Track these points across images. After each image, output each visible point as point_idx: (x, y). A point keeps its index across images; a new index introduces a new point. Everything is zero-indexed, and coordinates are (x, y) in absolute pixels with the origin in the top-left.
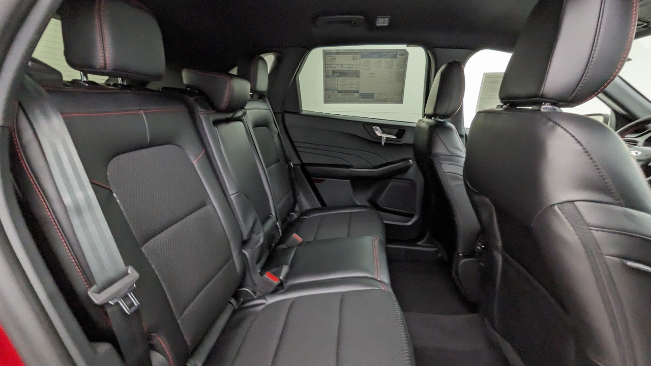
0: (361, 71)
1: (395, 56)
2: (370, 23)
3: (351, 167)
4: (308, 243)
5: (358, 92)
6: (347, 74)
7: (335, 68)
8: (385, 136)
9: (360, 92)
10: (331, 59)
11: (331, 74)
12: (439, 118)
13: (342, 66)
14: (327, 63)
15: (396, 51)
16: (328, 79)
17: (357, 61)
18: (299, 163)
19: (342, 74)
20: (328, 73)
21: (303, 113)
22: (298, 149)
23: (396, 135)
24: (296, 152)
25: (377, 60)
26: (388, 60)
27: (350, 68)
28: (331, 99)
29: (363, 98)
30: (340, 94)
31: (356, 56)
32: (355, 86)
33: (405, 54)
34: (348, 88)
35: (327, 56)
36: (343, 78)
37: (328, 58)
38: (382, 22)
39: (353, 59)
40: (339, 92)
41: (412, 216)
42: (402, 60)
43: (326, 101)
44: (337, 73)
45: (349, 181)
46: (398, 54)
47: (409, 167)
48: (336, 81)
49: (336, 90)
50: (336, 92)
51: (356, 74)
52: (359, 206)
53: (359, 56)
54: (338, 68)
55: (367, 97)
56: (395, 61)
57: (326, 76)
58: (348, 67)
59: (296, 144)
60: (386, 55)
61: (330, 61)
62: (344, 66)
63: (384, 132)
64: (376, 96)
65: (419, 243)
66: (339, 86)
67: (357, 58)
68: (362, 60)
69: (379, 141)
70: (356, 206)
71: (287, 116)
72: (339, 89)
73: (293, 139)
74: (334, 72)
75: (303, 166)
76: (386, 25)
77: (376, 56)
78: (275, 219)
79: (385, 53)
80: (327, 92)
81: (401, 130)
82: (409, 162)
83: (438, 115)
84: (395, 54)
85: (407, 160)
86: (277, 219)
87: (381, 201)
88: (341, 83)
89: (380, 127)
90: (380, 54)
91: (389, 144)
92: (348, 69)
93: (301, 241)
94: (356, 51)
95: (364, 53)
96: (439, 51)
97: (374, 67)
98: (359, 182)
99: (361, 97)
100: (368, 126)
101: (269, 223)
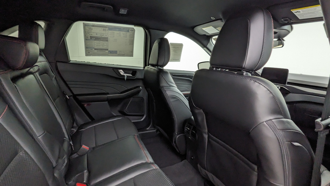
0: (109, 38)
1: (128, 31)
2: (116, 11)
3: (108, 94)
4: (94, 148)
5: (107, 50)
6: (100, 39)
7: (92, 34)
8: (126, 75)
9: (109, 50)
10: (89, 29)
11: (89, 38)
12: (160, 67)
13: (97, 34)
14: (86, 31)
15: (129, 28)
16: (88, 41)
17: (106, 32)
18: (72, 94)
19: (97, 39)
20: (87, 37)
21: (71, 62)
22: (70, 86)
23: (132, 74)
24: (69, 88)
25: (118, 32)
26: (124, 32)
27: (102, 35)
28: (90, 53)
29: (111, 53)
30: (96, 51)
31: (106, 28)
32: (106, 46)
33: (133, 30)
34: (101, 47)
35: (86, 27)
36: (98, 41)
37: (87, 28)
38: (123, 11)
39: (104, 30)
40: (95, 49)
41: (143, 116)
42: (132, 33)
43: (87, 55)
44: (93, 38)
45: (107, 102)
46: (130, 30)
47: (140, 91)
48: (93, 43)
49: (94, 48)
50: (94, 49)
51: (106, 39)
52: (115, 116)
53: (107, 29)
54: (94, 35)
55: (113, 53)
56: (128, 34)
57: (86, 39)
58: (101, 35)
59: (68, 83)
60: (123, 30)
61: (88, 30)
62: (98, 34)
63: (125, 73)
64: (118, 53)
65: (148, 129)
66: (95, 46)
67: (106, 30)
68: (109, 31)
69: (124, 78)
70: (114, 117)
71: (59, 64)
72: (95, 48)
73: (66, 80)
74: (91, 37)
75: (75, 96)
76: (125, 13)
77: (117, 30)
78: (68, 140)
79: (122, 29)
80: (87, 49)
81: (134, 71)
82: (140, 88)
83: (159, 65)
84: (128, 30)
85: (139, 87)
86: (70, 139)
87: (126, 110)
88: (95, 44)
89: (123, 70)
90: (120, 29)
91: (129, 79)
92: (101, 36)
93: (88, 149)
94: (105, 26)
95: (110, 27)
96: (152, 31)
97: (117, 36)
98: (113, 102)
99: (110, 52)
100: (116, 69)
101: (66, 145)
